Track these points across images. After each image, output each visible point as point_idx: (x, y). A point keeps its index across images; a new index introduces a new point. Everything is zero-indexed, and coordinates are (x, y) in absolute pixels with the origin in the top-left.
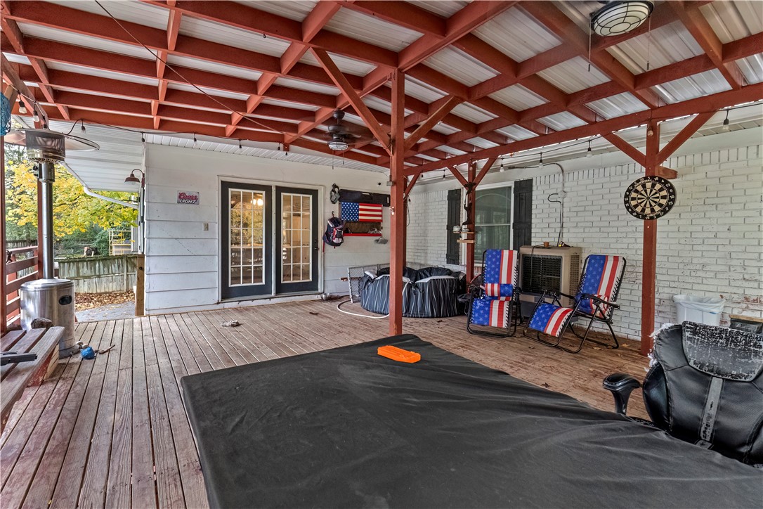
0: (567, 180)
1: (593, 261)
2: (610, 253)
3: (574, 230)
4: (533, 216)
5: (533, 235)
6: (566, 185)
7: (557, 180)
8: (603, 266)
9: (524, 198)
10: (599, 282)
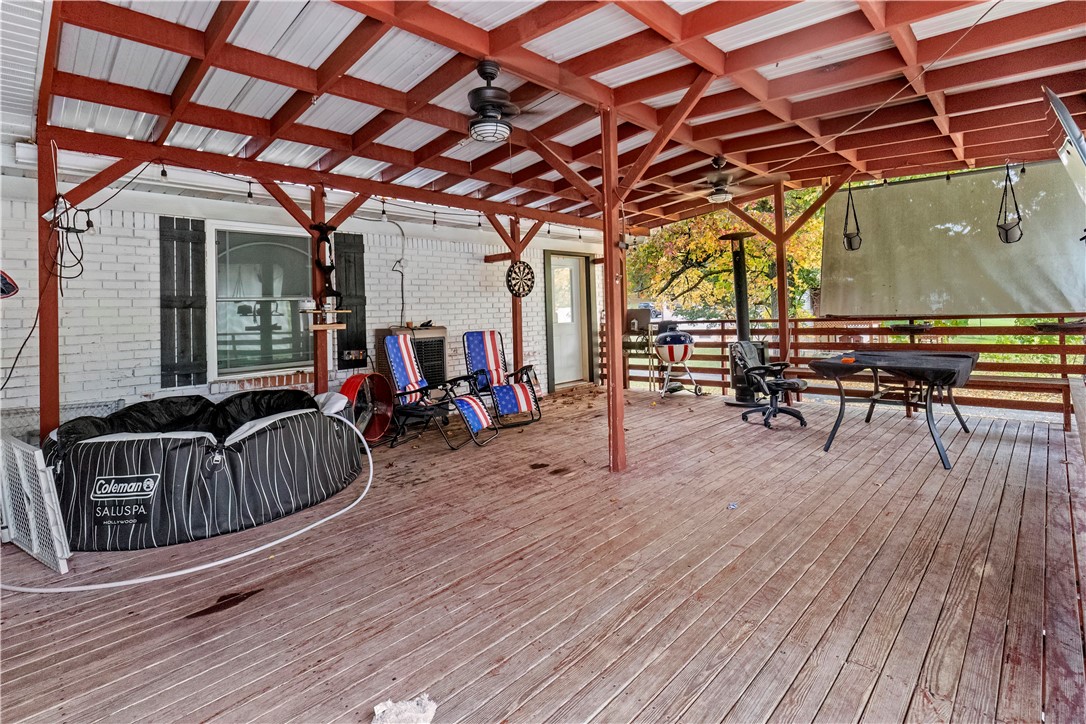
0: (406, 246)
1: (471, 338)
2: (486, 328)
3: (418, 307)
4: (367, 287)
5: (367, 314)
6: (406, 251)
7: (394, 245)
8: (482, 341)
9: (352, 260)
10: (485, 357)
